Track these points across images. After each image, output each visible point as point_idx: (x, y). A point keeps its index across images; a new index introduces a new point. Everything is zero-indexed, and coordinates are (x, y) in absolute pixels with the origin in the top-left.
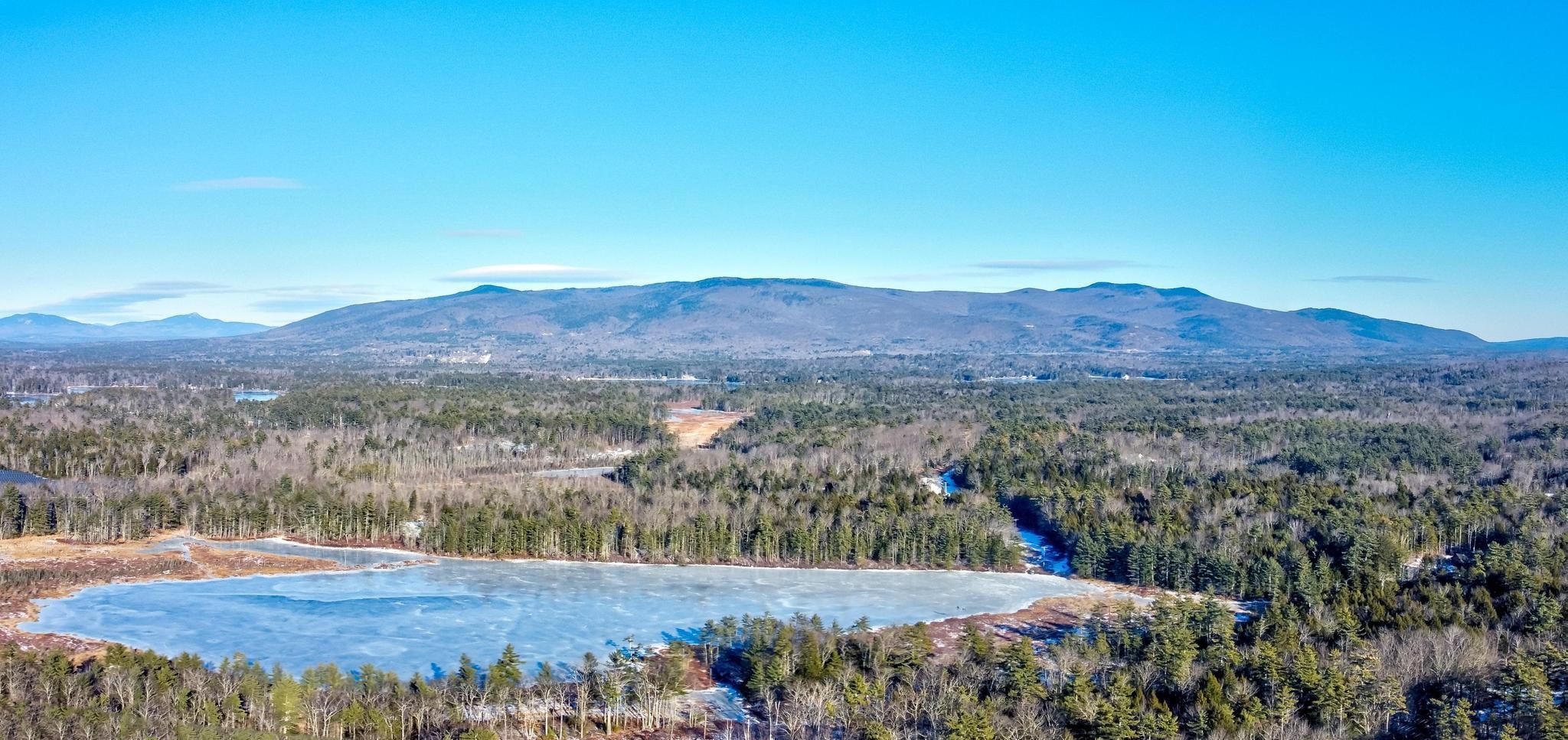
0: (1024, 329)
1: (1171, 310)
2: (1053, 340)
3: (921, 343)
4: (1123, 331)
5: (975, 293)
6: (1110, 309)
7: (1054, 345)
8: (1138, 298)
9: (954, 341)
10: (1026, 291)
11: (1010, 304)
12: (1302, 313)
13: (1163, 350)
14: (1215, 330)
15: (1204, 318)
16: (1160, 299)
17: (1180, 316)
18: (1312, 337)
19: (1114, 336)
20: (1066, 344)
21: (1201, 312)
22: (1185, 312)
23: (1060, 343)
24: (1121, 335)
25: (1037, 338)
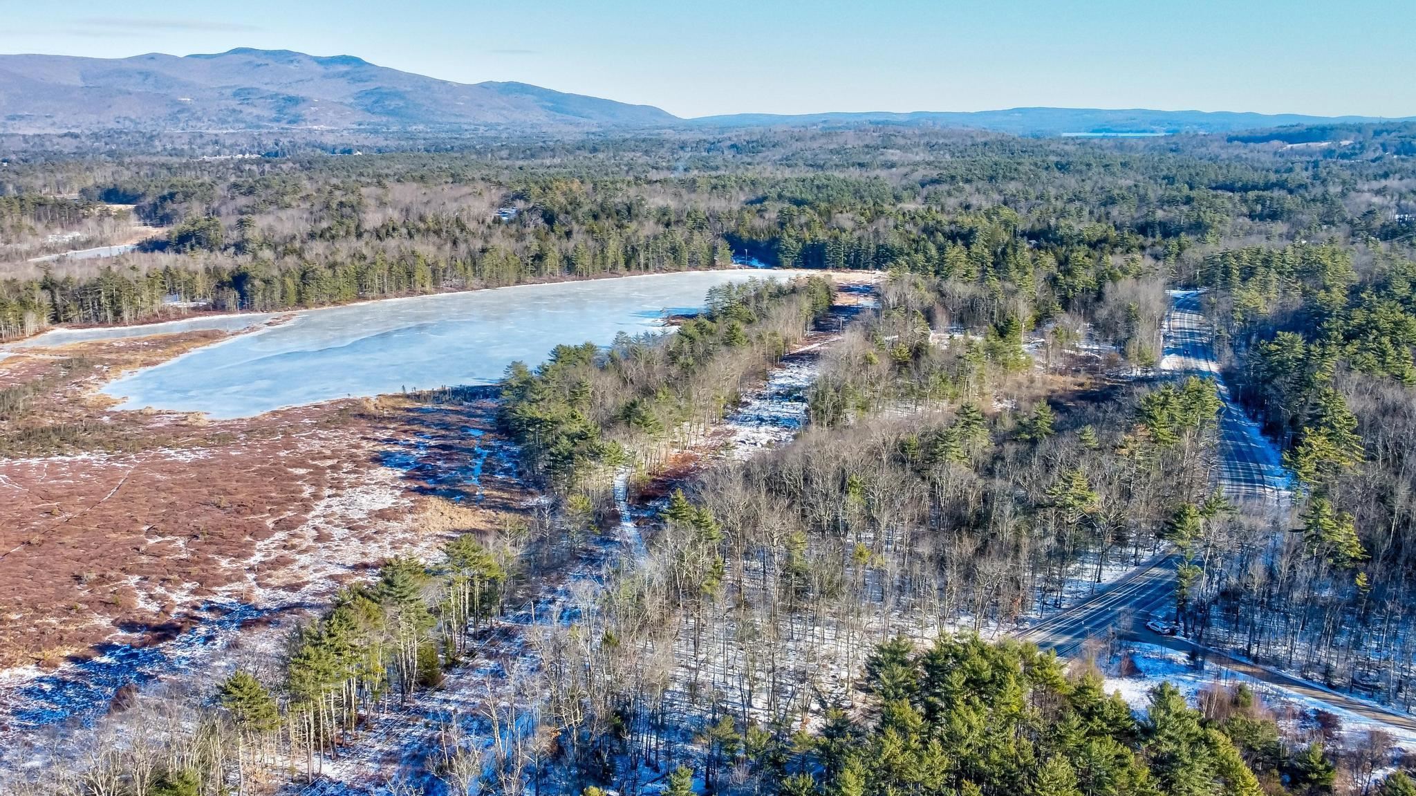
0: (180, 103)
1: (343, 82)
2: (220, 116)
3: (49, 121)
4: (303, 105)
5: (83, 59)
6: (267, 80)
7: (223, 122)
8: (291, 67)
9: (93, 118)
10: (152, 57)
11: (140, 73)
12: (485, 86)
13: (355, 126)
14: (401, 103)
15: (384, 91)
16: (320, 69)
17: (355, 88)
18: (505, 112)
19: (293, 111)
20: (237, 121)
21: (379, 84)
22: (361, 84)
23: (230, 119)
24: (302, 109)
25: (200, 114)
